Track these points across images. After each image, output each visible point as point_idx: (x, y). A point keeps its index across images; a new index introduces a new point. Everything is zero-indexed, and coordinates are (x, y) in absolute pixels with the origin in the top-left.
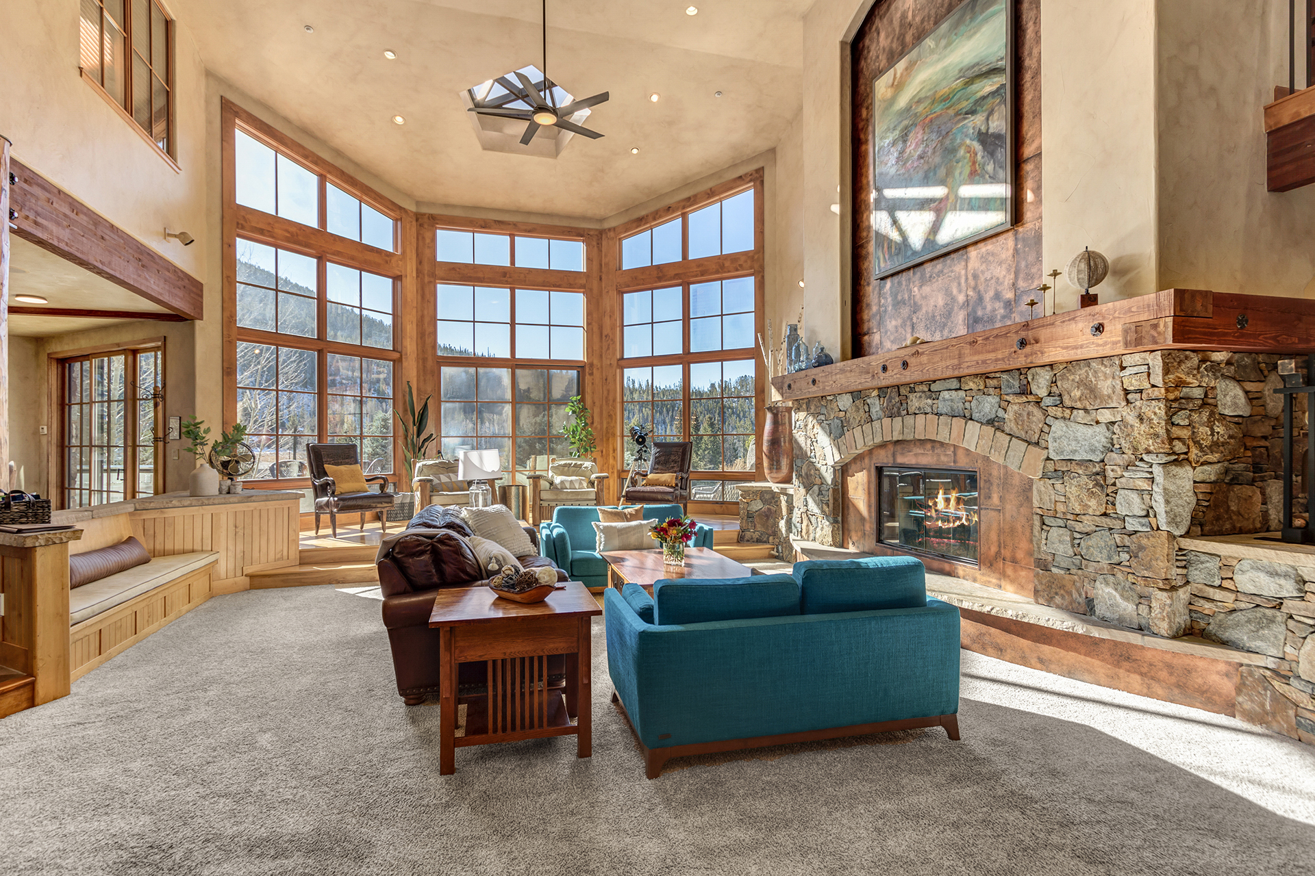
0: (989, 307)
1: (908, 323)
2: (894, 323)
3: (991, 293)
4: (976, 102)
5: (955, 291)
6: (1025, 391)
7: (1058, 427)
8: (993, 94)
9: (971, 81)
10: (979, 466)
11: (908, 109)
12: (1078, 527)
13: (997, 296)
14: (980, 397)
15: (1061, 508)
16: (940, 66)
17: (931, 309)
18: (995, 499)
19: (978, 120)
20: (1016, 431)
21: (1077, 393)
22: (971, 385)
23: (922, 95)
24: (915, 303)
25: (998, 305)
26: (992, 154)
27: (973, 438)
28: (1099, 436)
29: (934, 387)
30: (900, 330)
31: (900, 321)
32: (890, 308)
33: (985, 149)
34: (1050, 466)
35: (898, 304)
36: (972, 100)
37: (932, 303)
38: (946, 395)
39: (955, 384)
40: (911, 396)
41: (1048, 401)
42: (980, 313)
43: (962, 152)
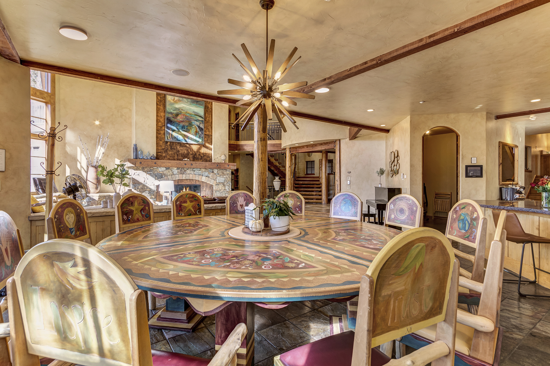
0: (198, 156)
1: (176, 154)
2: (171, 152)
3: (198, 154)
4: (197, 120)
5: (190, 151)
6: (213, 172)
7: (218, 178)
8: (201, 121)
9: (197, 115)
10: (201, 184)
11: (179, 109)
12: (221, 191)
13: (199, 155)
14: (204, 172)
15: (218, 189)
16: (188, 107)
17: (183, 153)
18: (204, 189)
19: (198, 123)
20: (211, 178)
21: (221, 173)
22: (203, 170)
23: (183, 109)
24: (178, 150)
25: (199, 156)
26: (201, 131)
27: (204, 179)
28: (224, 179)
29: (194, 169)
30: (173, 155)
31: (173, 153)
32: (169, 149)
33: (199, 129)
34: (217, 183)
35: (171, 149)
36: (197, 119)
37: (183, 151)
38: (197, 171)
39: (199, 169)
40: (187, 170)
41: (217, 174)
42: (195, 156)
43: (194, 126)
